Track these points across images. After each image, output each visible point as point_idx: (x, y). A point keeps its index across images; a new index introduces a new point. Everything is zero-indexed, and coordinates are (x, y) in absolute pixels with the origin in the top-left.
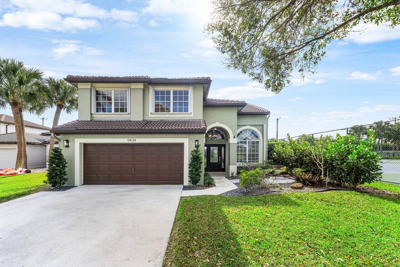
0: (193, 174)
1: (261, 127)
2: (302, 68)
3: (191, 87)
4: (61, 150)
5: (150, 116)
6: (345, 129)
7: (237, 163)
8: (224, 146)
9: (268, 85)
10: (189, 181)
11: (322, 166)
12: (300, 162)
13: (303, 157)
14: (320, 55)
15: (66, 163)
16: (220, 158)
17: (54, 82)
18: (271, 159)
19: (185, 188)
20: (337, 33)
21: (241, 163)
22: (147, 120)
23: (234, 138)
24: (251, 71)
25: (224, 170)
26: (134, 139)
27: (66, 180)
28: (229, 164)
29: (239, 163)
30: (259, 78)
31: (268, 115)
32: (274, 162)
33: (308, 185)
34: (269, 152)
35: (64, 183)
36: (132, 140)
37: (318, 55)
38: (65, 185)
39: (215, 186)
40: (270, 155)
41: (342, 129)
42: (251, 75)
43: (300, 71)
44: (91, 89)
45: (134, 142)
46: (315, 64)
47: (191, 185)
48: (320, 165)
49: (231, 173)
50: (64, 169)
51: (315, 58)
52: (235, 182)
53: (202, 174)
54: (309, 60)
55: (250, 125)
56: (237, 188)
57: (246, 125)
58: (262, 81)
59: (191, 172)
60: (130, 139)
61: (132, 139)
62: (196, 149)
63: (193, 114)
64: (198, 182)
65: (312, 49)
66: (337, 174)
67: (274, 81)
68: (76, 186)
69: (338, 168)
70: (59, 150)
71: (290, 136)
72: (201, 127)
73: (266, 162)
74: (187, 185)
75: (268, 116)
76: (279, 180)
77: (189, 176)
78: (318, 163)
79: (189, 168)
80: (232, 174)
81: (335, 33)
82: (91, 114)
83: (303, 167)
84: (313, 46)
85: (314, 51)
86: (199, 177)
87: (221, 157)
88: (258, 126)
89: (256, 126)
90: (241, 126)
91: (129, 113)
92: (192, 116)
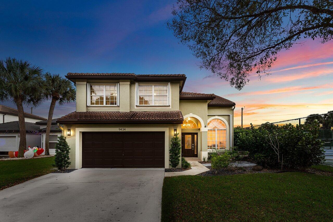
0: (173, 158)
1: (227, 117)
2: (259, 70)
3: (169, 83)
4: (66, 138)
5: (136, 108)
6: (298, 119)
7: (208, 149)
8: (197, 134)
9: (232, 83)
10: (170, 165)
11: (278, 152)
12: (261, 148)
13: (263, 144)
14: (273, 60)
15: (69, 149)
17: (51, 77)
18: (236, 146)
19: (166, 171)
20: (285, 44)
21: (211, 150)
22: (133, 112)
23: (205, 127)
24: (219, 71)
25: (196, 156)
26: (124, 128)
27: (69, 163)
28: (201, 151)
29: (209, 149)
30: (225, 77)
32: (239, 148)
33: (266, 168)
34: (234, 140)
35: (67, 167)
36: (122, 129)
37: (271, 60)
38: (68, 168)
39: (191, 169)
40: (236, 142)
41: (296, 119)
42: (219, 75)
43: (257, 72)
44: (87, 85)
45: (124, 131)
46: (269, 67)
47: (171, 167)
48: (277, 151)
49: (202, 158)
50: (68, 154)
51: (269, 62)
52: (207, 166)
53: (180, 158)
54: (264, 64)
55: (218, 115)
56: (209, 170)
57: (215, 116)
58: (228, 79)
59: (171, 157)
60: (121, 128)
62: (175, 137)
63: (171, 106)
64: (177, 166)
65: (266, 55)
66: (290, 158)
67: (238, 80)
68: (77, 169)
69: (291, 153)
70: (64, 138)
71: (252, 125)
72: (179, 118)
73: (232, 149)
74: (168, 168)
75: (233, 107)
76: (243, 164)
77: (170, 160)
78: (275, 149)
79: (170, 153)
80: (204, 159)
81: (283, 44)
82: (87, 106)
83: (263, 152)
84: (267, 53)
85: (268, 57)
86: (178, 161)
87: (194, 144)
88: (225, 117)
89: (223, 116)
90: (210, 116)
91: (118, 105)
92: (170, 108)
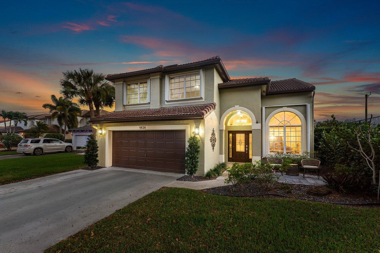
1: (302, 108)
5: (166, 103)
11: (373, 165)
15: (98, 147)
16: (247, 146)
22: (164, 108)
23: (257, 123)
26: (144, 126)
31: (313, 91)
36: (143, 128)
38: (97, 165)
39: (215, 179)
44: (123, 84)
45: (144, 129)
47: (188, 175)
50: (97, 152)
55: (288, 106)
57: (282, 107)
60: (141, 126)
61: (142, 126)
63: (204, 98)
71: (334, 118)
75: (312, 93)
78: (368, 159)
82: (123, 106)
88: (298, 108)
89: (296, 107)
90: (276, 108)
91: (149, 102)
92: (204, 100)
